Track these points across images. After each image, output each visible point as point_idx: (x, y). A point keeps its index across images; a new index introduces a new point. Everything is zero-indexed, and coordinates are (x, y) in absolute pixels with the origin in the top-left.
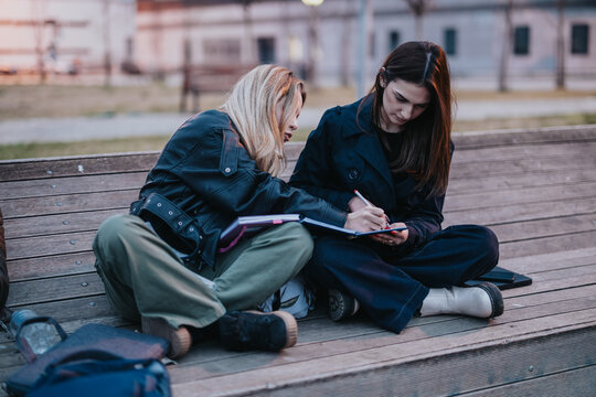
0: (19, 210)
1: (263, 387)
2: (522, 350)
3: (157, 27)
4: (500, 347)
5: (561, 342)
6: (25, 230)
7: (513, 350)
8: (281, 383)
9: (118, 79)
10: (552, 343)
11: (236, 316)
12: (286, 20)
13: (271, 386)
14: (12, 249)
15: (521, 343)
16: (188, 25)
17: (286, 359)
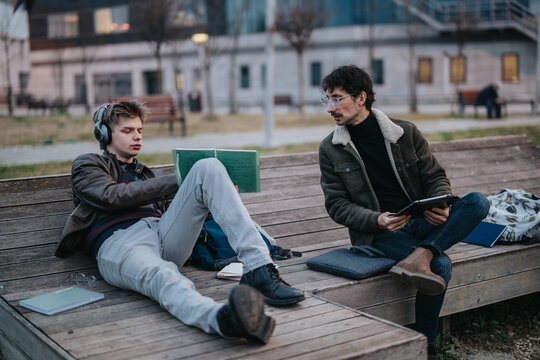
2: (475, 265)
4: (463, 263)
5: (493, 260)
7: (470, 265)
10: (489, 261)
15: (474, 261)
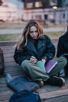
0: (7, 52)
1: (59, 95)
3: (27, 13)
6: (8, 56)
8: (63, 95)
9: (21, 22)
11: (52, 78)
12: (50, 12)
13: (61, 95)
14: (5, 60)
16: (33, 12)
17: (63, 88)
